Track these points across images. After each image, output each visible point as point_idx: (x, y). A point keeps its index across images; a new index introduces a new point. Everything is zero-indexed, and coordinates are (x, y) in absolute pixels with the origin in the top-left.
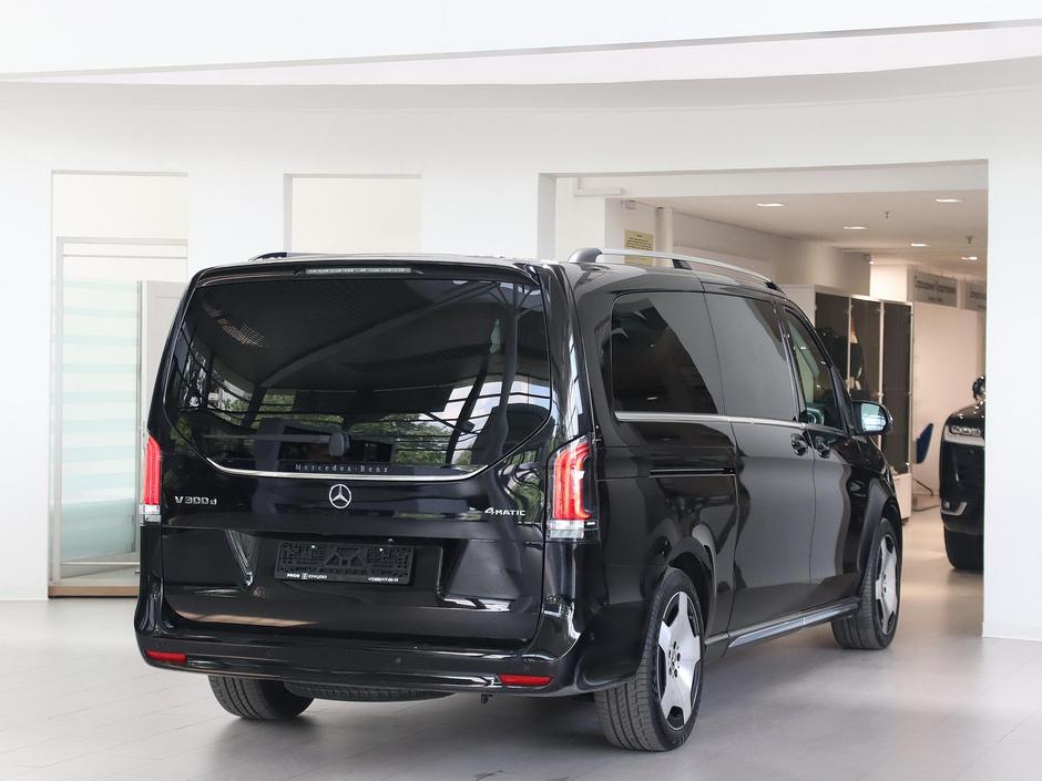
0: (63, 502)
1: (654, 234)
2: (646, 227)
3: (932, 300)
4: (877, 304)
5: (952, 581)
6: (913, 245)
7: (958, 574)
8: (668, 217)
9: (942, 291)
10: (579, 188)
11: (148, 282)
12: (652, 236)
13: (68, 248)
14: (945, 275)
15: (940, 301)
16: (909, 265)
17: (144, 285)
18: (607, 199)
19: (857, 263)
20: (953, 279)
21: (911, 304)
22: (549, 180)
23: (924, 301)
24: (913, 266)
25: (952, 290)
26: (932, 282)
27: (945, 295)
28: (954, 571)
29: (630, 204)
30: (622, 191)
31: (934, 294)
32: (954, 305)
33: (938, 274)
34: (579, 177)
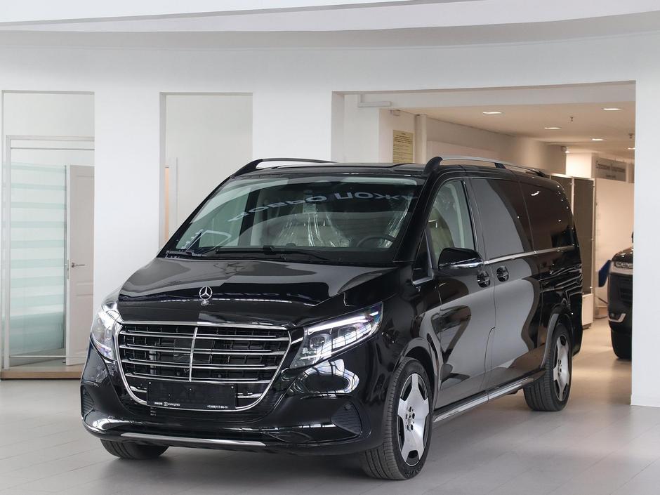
0: (11, 315)
1: (414, 132)
2: (408, 128)
3: (608, 177)
4: (569, 180)
5: (615, 367)
6: (594, 140)
7: (620, 362)
8: (423, 121)
9: (616, 171)
10: (361, 102)
11: (71, 166)
12: (412, 134)
13: (14, 143)
14: (617, 160)
15: (614, 178)
16: (592, 153)
17: (68, 168)
18: (381, 109)
19: (557, 152)
20: (624, 163)
21: (593, 179)
22: (339, 96)
23: (603, 178)
24: (594, 153)
25: (623, 171)
26: (608, 165)
27: (617, 174)
28: (618, 359)
29: (396, 113)
30: (391, 103)
31: (610, 172)
32: (625, 180)
33: (614, 159)
34: (362, 95)
